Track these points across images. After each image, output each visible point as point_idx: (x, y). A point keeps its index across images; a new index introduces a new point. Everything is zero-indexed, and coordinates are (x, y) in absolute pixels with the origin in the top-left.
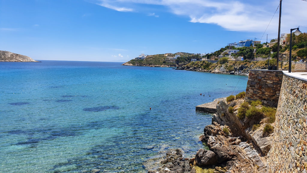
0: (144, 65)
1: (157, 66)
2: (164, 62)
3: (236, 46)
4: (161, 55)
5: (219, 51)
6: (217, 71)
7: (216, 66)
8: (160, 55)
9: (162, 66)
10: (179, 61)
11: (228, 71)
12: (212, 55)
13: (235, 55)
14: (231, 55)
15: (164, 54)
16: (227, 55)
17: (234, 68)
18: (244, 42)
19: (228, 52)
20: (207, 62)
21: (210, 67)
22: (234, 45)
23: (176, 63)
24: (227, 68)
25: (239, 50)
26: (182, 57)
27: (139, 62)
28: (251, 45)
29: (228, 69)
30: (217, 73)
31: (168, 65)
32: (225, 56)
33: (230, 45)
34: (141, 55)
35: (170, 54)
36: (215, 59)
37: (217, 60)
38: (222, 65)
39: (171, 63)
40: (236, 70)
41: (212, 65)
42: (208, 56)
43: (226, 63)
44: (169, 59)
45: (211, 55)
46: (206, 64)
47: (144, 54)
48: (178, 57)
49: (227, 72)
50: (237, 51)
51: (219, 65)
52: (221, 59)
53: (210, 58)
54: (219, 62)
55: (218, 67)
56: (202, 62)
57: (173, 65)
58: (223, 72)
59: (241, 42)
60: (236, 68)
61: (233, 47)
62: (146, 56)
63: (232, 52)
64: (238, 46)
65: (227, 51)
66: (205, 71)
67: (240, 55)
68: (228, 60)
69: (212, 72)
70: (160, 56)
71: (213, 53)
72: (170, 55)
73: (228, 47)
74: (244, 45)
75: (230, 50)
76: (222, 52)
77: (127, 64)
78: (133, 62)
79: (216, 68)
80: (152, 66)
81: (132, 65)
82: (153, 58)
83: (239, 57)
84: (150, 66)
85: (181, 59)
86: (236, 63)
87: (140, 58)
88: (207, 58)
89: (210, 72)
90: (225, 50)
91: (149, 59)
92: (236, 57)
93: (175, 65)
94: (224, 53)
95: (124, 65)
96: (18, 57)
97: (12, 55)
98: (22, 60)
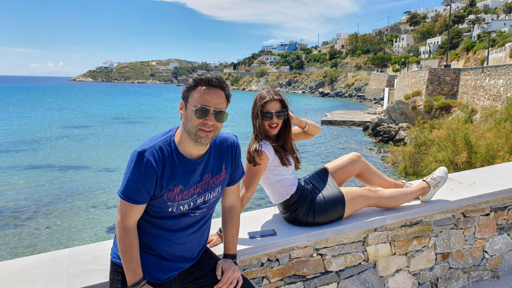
0: (116, 79)
1: (141, 81)
3: (274, 51)
4: (144, 62)
5: (249, 58)
6: (254, 88)
7: (251, 81)
8: (141, 62)
9: (149, 82)
10: (178, 73)
12: (241, 64)
13: (276, 64)
14: (269, 65)
15: (149, 62)
16: (264, 63)
17: (279, 83)
18: (286, 45)
19: (264, 59)
20: (235, 75)
21: (241, 83)
22: (271, 50)
23: (173, 77)
24: (268, 83)
25: (280, 57)
26: (182, 66)
27: (103, 75)
28: (295, 50)
29: (269, 85)
30: (255, 91)
31: (160, 81)
32: (260, 66)
33: (265, 50)
34: (106, 63)
35: (161, 61)
36: (246, 71)
37: (249, 71)
38: (260, 79)
39: (163, 76)
40: (281, 86)
41: (244, 79)
42: (235, 66)
43: (266, 76)
44: (159, 69)
45: (239, 64)
46: (233, 79)
47: (111, 61)
48: (176, 67)
50: (278, 58)
51: (256, 79)
52: (258, 70)
53: (238, 68)
54: (254, 75)
55: (254, 82)
56: (226, 75)
57: (168, 81)
59: (282, 45)
60: (281, 83)
61: (271, 52)
62: (115, 65)
63: (271, 59)
64: (277, 50)
65: (263, 58)
66: (235, 88)
67: (284, 64)
68: (269, 71)
69: (247, 89)
70: (142, 65)
71: (242, 61)
72: (160, 63)
73: (262, 52)
74: (286, 49)
75: (267, 56)
76: (256, 59)
77: (82, 79)
78: (93, 74)
79: (252, 84)
80: (131, 81)
81: (91, 80)
82: (131, 67)
83: (282, 67)
84: (127, 81)
85: (180, 71)
86: (280, 76)
87: (106, 68)
88: (232, 68)
89: (244, 89)
90: (259, 56)
91: (124, 70)
92: (278, 68)
93: (173, 80)
94: (259, 61)
95: (74, 80)
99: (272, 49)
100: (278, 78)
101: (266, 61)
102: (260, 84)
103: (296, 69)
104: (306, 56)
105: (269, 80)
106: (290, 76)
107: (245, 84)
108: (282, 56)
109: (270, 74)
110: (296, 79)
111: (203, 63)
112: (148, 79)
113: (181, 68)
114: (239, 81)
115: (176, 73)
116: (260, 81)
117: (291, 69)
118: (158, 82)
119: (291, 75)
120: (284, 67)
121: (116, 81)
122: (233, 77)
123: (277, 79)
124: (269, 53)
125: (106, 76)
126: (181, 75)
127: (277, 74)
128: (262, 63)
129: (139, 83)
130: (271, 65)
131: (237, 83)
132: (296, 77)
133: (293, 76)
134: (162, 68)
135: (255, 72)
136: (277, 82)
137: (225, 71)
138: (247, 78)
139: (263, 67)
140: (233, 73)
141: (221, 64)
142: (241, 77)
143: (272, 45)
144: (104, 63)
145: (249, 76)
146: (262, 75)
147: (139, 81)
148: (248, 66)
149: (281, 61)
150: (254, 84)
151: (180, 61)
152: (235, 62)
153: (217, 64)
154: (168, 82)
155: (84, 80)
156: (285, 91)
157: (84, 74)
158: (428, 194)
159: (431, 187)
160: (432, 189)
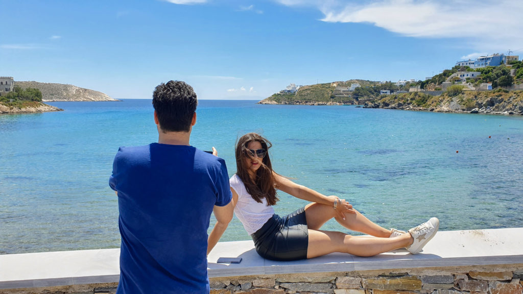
0: (298, 102)
1: (321, 103)
2: (332, 97)
3: (472, 66)
4: (325, 84)
5: (440, 76)
6: (445, 108)
7: (442, 101)
8: (322, 84)
9: (329, 103)
10: (359, 94)
11: (464, 108)
12: (429, 82)
13: (475, 81)
14: (465, 82)
15: (330, 84)
16: (458, 81)
17: (477, 102)
18: (488, 59)
19: (459, 76)
20: (422, 94)
21: (429, 103)
22: (468, 65)
23: (354, 98)
24: (463, 103)
25: (480, 73)
26: (364, 87)
27: (286, 98)
28: (501, 64)
29: (464, 105)
30: (446, 112)
31: (340, 102)
32: (454, 83)
33: (461, 65)
34: (289, 87)
35: (342, 82)
36: (436, 89)
37: (439, 90)
38: (453, 99)
39: (344, 97)
40: (480, 106)
41: (432, 99)
42: (423, 85)
43: (460, 95)
44: (340, 90)
45: (427, 82)
46: (420, 98)
47: (294, 85)
48: (358, 88)
49: (464, 110)
50: (477, 74)
51: (447, 98)
52: (451, 88)
53: (426, 86)
54: (446, 94)
55: (444, 101)
56: (412, 95)
57: (348, 102)
58: (456, 110)
59: (483, 59)
60: (480, 102)
61: (467, 67)
62: (298, 88)
63: (467, 75)
64: (476, 65)
65: (457, 75)
66: (421, 108)
67: (484, 81)
68: (464, 89)
69: (437, 110)
70: (323, 87)
71: (431, 79)
72: (341, 84)
73: (457, 68)
74: (488, 64)
75: (463, 73)
76: (448, 77)
77: (267, 102)
78: (277, 98)
79: (442, 103)
80: (312, 103)
81: (275, 103)
82: (312, 90)
83: (482, 85)
84: (308, 104)
85: (362, 92)
86: (479, 94)
87: (289, 91)
88: (419, 87)
89: (432, 110)
90: (453, 73)
91: (306, 93)
92: (476, 85)
93: (353, 101)
94: (452, 78)
95: (261, 103)
96: (87, 94)
97: (78, 91)
98: (93, 99)
99: (470, 64)
100: (476, 97)
101: (461, 78)
102: (452, 103)
103: (501, 85)
104: (515, 71)
105: (464, 99)
106: (492, 94)
107: (435, 104)
108: (482, 72)
109: (466, 92)
110: (500, 98)
111: (387, 82)
112: (328, 101)
113: (362, 89)
114: (426, 100)
115: (357, 94)
116: (452, 101)
117: (495, 86)
118: (338, 104)
119: (494, 93)
120: (485, 84)
121: (298, 103)
122: (419, 96)
123: (474, 98)
124: (466, 69)
125: (289, 98)
126: (362, 96)
127: (475, 93)
128: (456, 81)
129: (319, 105)
130: (467, 82)
131: (424, 103)
132: (501, 95)
133: (497, 94)
134: (342, 89)
135: (446, 90)
136: (475, 101)
137: (411, 90)
139: (457, 85)
140: (420, 92)
141: (408, 83)
142: (429, 97)
143: (470, 60)
144: (287, 87)
145: (440, 95)
146: (456, 94)
147: (319, 103)
148: (438, 84)
149: (481, 78)
150: (444, 104)
151: (362, 82)
152: (424, 80)
153: (403, 82)
154: (348, 103)
155: (270, 103)
156: (485, 112)
157: (269, 98)
158: (412, 246)
159: (415, 239)
160: (416, 241)
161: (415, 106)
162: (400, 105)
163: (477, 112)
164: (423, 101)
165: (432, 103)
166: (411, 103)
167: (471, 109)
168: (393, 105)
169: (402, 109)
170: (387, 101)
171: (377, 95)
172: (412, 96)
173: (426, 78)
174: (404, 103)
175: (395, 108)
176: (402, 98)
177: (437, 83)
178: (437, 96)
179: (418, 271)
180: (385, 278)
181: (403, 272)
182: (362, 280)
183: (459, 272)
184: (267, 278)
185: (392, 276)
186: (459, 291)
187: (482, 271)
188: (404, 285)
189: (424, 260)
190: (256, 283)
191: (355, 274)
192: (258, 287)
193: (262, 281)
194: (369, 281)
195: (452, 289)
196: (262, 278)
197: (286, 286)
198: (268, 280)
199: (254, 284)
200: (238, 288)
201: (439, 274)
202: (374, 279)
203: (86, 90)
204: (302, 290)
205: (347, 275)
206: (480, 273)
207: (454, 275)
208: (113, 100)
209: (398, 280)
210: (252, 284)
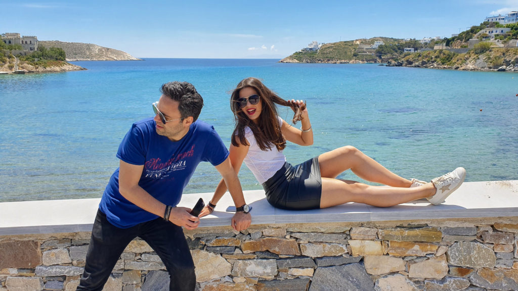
0: (320, 60)
1: (343, 61)
2: (355, 55)
3: (502, 22)
4: (348, 42)
5: (467, 32)
6: (470, 66)
7: (467, 59)
8: (345, 42)
9: (351, 62)
10: (383, 52)
11: (491, 66)
12: (455, 40)
13: (504, 37)
14: (494, 39)
15: (353, 41)
16: (486, 37)
17: (505, 60)
19: (487, 33)
20: (447, 52)
21: (454, 61)
22: (498, 20)
23: (377, 56)
24: (490, 60)
25: (510, 29)
26: (387, 45)
27: (308, 56)
29: (491, 62)
30: (472, 70)
31: (363, 60)
32: (481, 40)
33: (490, 21)
34: (312, 44)
35: (365, 40)
36: (462, 47)
37: (465, 47)
38: (480, 56)
39: (367, 55)
40: (508, 63)
41: (458, 57)
42: (448, 42)
43: (488, 52)
44: (363, 48)
45: (453, 39)
46: (445, 56)
47: (316, 43)
48: (381, 45)
49: (490, 68)
50: (506, 30)
51: (473, 56)
52: (478, 45)
53: (451, 44)
54: (472, 51)
55: (470, 59)
56: (437, 52)
57: (371, 60)
58: (482, 68)
59: (514, 14)
60: (508, 60)
61: (497, 23)
62: (320, 46)
63: (496, 32)
64: (506, 21)
65: (486, 31)
66: (446, 66)
67: (514, 37)
68: (492, 46)
69: (462, 68)
70: (346, 45)
71: (457, 36)
72: (364, 42)
73: (485, 25)
75: (491, 29)
76: (476, 33)
77: (288, 60)
78: (298, 56)
79: (468, 61)
80: (334, 61)
81: (297, 61)
82: (335, 47)
83: (511, 42)
84: (330, 62)
85: (385, 50)
86: (507, 51)
87: (311, 49)
88: (445, 44)
89: (457, 68)
90: (481, 29)
91: (328, 50)
92: (505, 42)
93: (376, 60)
94: (480, 34)
95: (282, 62)
96: (110, 53)
97: (100, 50)
98: (115, 58)
99: (500, 19)
100: (504, 54)
101: (489, 35)
102: (479, 61)
105: (491, 57)
107: (460, 62)
108: (512, 28)
109: (494, 49)
111: (411, 39)
112: (350, 59)
113: (386, 46)
114: (451, 58)
115: (380, 52)
116: (478, 59)
118: (361, 62)
120: (515, 41)
121: (320, 62)
122: (444, 54)
123: (502, 56)
124: (495, 25)
125: (310, 57)
126: (385, 54)
127: (503, 50)
128: (483, 37)
129: (341, 63)
130: (496, 39)
131: (449, 61)
134: (366, 47)
135: (473, 47)
136: (503, 58)
137: (436, 47)
138: (463, 55)
139: (485, 42)
140: (446, 49)
141: (433, 40)
142: (454, 54)
143: (500, 15)
144: (309, 45)
145: (466, 53)
146: (483, 51)
147: (342, 61)
148: (465, 42)
149: (511, 34)
150: (470, 62)
151: (385, 39)
152: (449, 37)
153: (428, 39)
154: (371, 62)
155: (291, 61)
156: (513, 70)
157: (291, 56)
158: (434, 197)
159: (438, 189)
160: (439, 192)
161: (439, 64)
162: (423, 63)
163: (504, 70)
164: (447, 59)
165: (458, 61)
166: (435, 61)
167: (497, 67)
168: (417, 64)
169: (426, 67)
170: (411, 60)
171: (401, 53)
172: (436, 54)
173: (452, 35)
174: (428, 61)
175: (418, 66)
176: (426, 56)
177: (464, 40)
178: (463, 54)
179: (439, 222)
180: (403, 229)
181: (423, 223)
182: (378, 231)
183: (483, 223)
184: (278, 228)
185: (411, 227)
186: (482, 243)
187: (508, 223)
188: (423, 236)
189: (445, 211)
190: (267, 232)
191: (371, 225)
192: (268, 236)
193: (273, 231)
194: (385, 232)
195: (475, 241)
196: (273, 228)
197: (298, 235)
198: (279, 229)
199: (264, 233)
200: (248, 237)
201: (461, 226)
202: (392, 231)
203: (108, 49)
204: (314, 240)
205: (362, 225)
206: (506, 225)
207: (477, 227)
208: (136, 59)
209: (417, 232)
210: (262, 233)
